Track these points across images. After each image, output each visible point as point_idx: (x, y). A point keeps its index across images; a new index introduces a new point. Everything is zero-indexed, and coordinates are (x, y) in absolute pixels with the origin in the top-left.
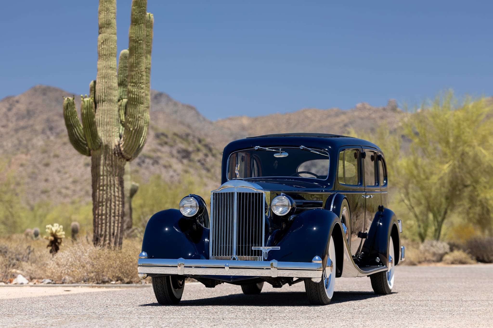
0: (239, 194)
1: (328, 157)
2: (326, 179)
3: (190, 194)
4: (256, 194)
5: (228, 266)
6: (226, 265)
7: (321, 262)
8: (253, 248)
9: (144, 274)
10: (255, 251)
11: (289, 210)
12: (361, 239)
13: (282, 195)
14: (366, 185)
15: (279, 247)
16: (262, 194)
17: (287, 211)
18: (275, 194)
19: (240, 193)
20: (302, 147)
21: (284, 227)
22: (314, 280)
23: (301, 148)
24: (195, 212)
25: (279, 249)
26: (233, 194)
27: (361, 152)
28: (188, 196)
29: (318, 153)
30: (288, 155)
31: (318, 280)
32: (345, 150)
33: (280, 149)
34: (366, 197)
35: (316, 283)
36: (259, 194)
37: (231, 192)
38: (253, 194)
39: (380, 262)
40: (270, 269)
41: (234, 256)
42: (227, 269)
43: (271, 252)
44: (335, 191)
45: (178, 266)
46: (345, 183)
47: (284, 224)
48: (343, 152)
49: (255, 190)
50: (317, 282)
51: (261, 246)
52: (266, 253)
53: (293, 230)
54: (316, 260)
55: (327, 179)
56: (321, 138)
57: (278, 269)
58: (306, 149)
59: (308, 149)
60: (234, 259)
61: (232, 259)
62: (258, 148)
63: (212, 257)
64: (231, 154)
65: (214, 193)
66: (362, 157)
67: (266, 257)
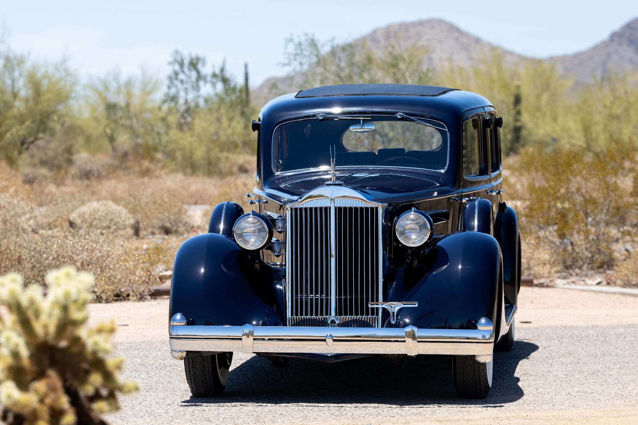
1: (446, 131)
2: (444, 170)
4: (367, 209)
5: (330, 337)
6: (326, 336)
7: (492, 328)
8: (372, 305)
11: (428, 236)
15: (416, 303)
17: (424, 238)
19: (339, 209)
23: (399, 117)
24: (263, 240)
25: (417, 305)
26: (329, 210)
27: (484, 118)
31: (487, 359)
34: (492, 192)
36: (372, 209)
37: (326, 206)
41: (333, 316)
42: (330, 342)
47: (414, 260)
49: (365, 203)
54: (483, 325)
57: (418, 342)
58: (408, 117)
59: (411, 117)
60: (333, 322)
61: (329, 322)
62: (324, 116)
63: (291, 318)
64: (278, 126)
65: (291, 208)
66: (486, 127)
67: (394, 320)
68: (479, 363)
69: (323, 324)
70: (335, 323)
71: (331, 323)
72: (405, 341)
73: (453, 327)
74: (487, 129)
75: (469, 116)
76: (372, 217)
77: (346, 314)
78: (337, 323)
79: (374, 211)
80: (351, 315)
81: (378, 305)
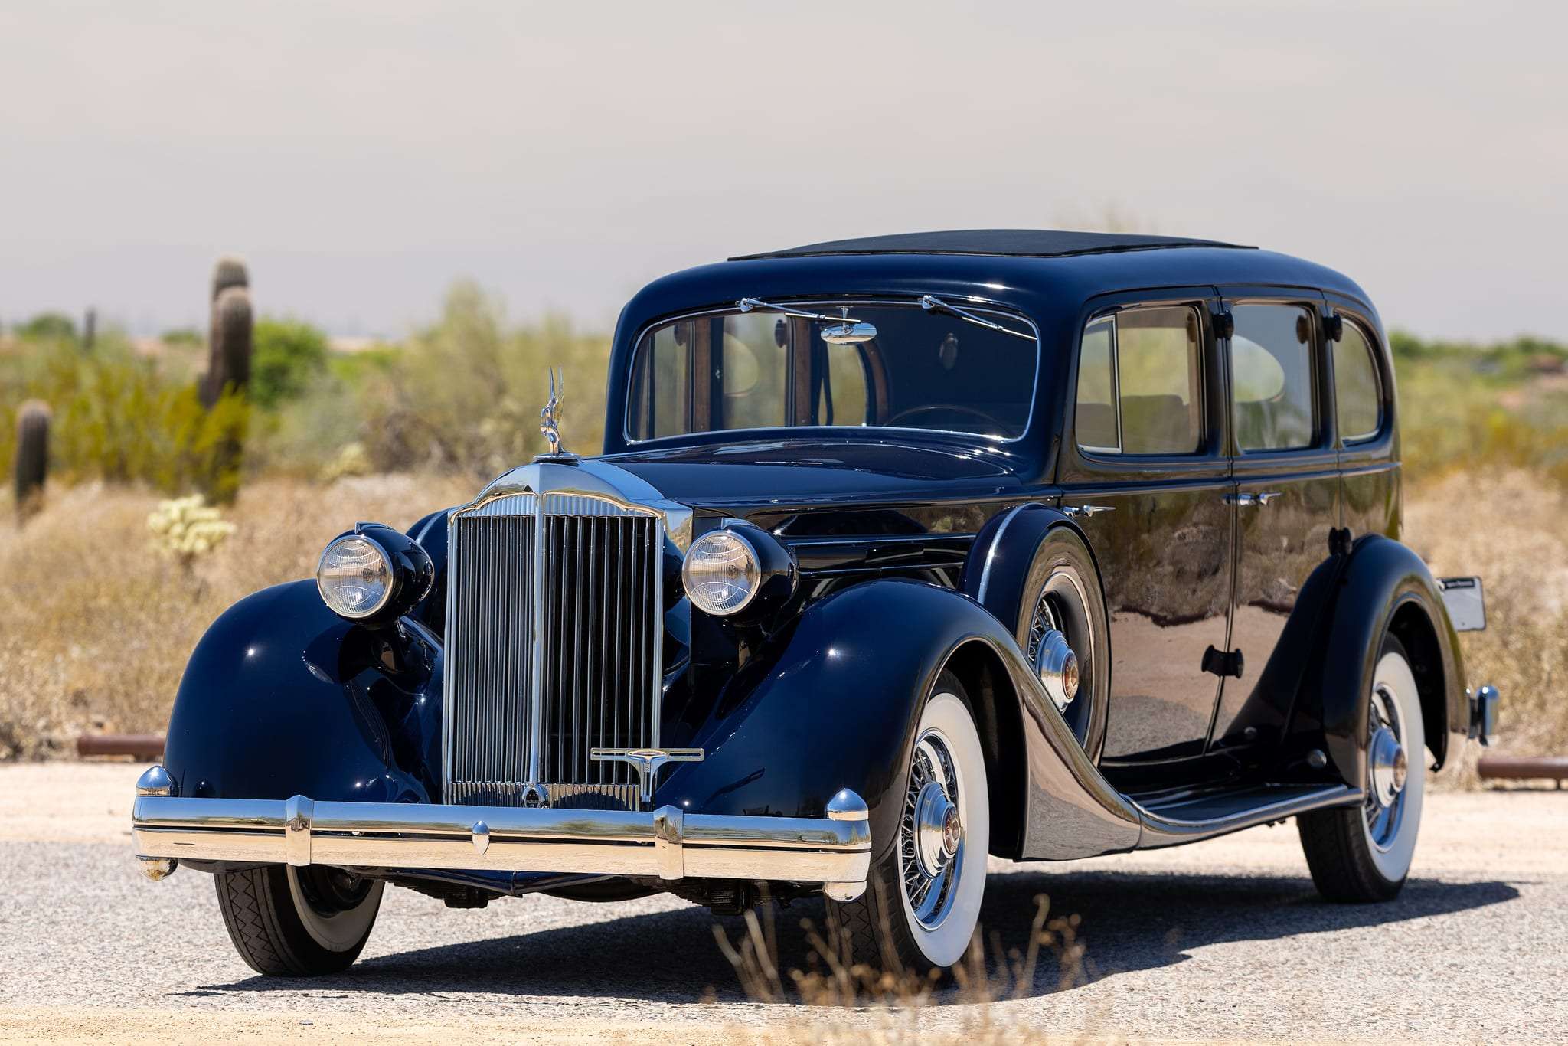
0: (558, 525)
1: (1035, 342)
2: (1020, 438)
3: (361, 525)
4: (627, 521)
5: (484, 830)
6: (477, 830)
7: (863, 815)
8: (598, 755)
9: (157, 859)
10: (608, 764)
11: (753, 593)
12: (1216, 679)
13: (726, 528)
14: (1242, 448)
15: (701, 752)
16: (653, 520)
17: (743, 596)
18: (703, 524)
19: (559, 520)
20: (926, 301)
21: (742, 662)
22: (833, 893)
23: (925, 306)
24: (376, 599)
25: (701, 758)
26: (527, 522)
27: (1212, 313)
28: (352, 533)
29: (994, 326)
30: (877, 333)
31: (853, 894)
32: (1119, 309)
33: (845, 310)
34: (1237, 499)
36: (641, 521)
37: (519, 515)
38: (614, 521)
39: (1330, 765)
41: (531, 784)
42: (481, 841)
43: (666, 769)
44: (1059, 487)
45: (288, 831)
46: (1118, 451)
47: (743, 647)
48: (1112, 317)
49: (623, 507)
50: (847, 901)
51: (648, 745)
52: (648, 774)
54: (843, 808)
55: (1023, 436)
56: (1023, 258)
57: (685, 846)
58: (945, 308)
59: (953, 308)
60: (532, 796)
61: (523, 797)
62: (755, 305)
63: (450, 786)
64: (645, 331)
65: (459, 519)
66: (1218, 335)
67: (648, 794)
68: (830, 900)
69: (512, 800)
70: (536, 798)
71: (528, 798)
72: (652, 844)
73: (769, 812)
74: (1219, 340)
75: (1123, 306)
76: (640, 543)
77: (567, 780)
78: (542, 799)
79: (644, 527)
80: (581, 780)
81: (612, 754)
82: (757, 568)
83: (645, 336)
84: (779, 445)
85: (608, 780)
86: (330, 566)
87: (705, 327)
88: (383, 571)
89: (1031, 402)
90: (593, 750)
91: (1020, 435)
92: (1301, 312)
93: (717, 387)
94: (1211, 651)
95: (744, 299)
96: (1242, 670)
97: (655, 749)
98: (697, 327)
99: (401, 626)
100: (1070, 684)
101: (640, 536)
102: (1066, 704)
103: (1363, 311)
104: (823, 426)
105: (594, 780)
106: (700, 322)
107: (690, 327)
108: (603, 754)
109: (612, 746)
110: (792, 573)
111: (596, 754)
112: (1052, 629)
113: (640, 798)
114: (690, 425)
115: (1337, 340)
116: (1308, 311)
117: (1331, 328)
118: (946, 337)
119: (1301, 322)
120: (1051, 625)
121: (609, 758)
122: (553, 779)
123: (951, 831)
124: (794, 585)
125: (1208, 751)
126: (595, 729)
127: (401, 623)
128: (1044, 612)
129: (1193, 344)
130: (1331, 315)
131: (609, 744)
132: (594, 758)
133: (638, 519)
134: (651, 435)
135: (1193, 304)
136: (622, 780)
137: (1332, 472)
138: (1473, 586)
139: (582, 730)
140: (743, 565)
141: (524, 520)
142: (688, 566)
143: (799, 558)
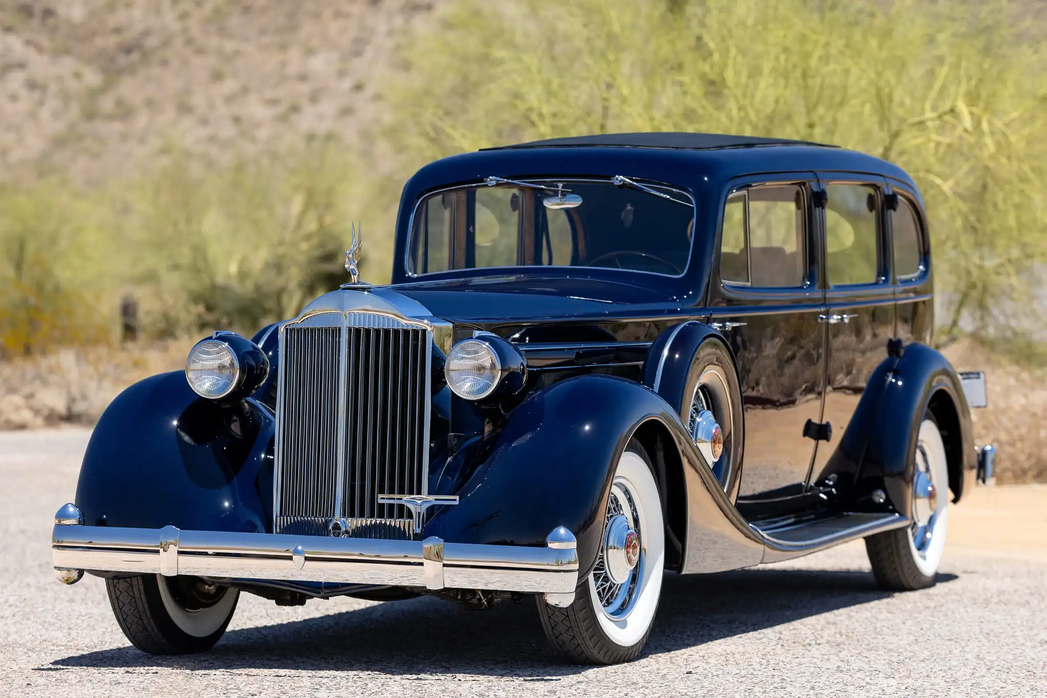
0: (356, 333)
1: (693, 207)
2: (681, 276)
3: (218, 333)
4: (406, 332)
6: (296, 552)
7: (573, 545)
8: (383, 499)
9: (69, 570)
10: (391, 505)
13: (477, 338)
14: (832, 283)
15: (457, 498)
16: (424, 331)
17: (489, 386)
18: (460, 335)
19: (358, 331)
20: (617, 179)
21: (487, 433)
22: (552, 600)
23: (617, 183)
25: (457, 503)
26: (336, 332)
27: (812, 190)
28: (211, 338)
29: (665, 197)
30: (581, 202)
31: (566, 601)
32: (750, 186)
33: (560, 185)
34: (828, 318)
35: (555, 608)
36: (416, 332)
37: (333, 326)
38: (396, 332)
39: (888, 501)
40: (421, 564)
41: (336, 518)
43: (431, 510)
44: (708, 310)
45: (161, 550)
46: (749, 284)
47: (488, 423)
48: (746, 192)
49: (403, 322)
50: (561, 606)
51: (419, 493)
52: (419, 513)
53: (512, 442)
54: (559, 540)
55: (684, 274)
56: (684, 150)
57: (445, 565)
58: (631, 184)
59: (636, 184)
60: (336, 527)
61: (330, 528)
62: (498, 181)
63: (278, 518)
64: (421, 199)
65: (287, 329)
66: (817, 206)
67: (419, 527)
68: (548, 605)
69: (321, 531)
70: (340, 528)
71: (334, 528)
74: (817, 209)
75: (753, 185)
76: (415, 347)
77: (362, 515)
78: (343, 529)
79: (419, 335)
80: (372, 516)
81: (394, 499)
82: (499, 366)
83: (421, 202)
84: (512, 278)
85: (391, 516)
86: (194, 361)
87: (463, 196)
88: (232, 365)
89: (689, 250)
90: (380, 496)
91: (682, 273)
92: (871, 191)
93: (470, 238)
94: (809, 424)
95: (491, 177)
96: (830, 436)
97: (424, 495)
98: (457, 197)
99: (246, 404)
100: (717, 448)
101: (415, 342)
102: (713, 462)
103: (911, 191)
104: (545, 265)
105: (381, 516)
106: (460, 193)
107: (453, 197)
108: (387, 499)
109: (394, 493)
110: (523, 369)
111: (382, 498)
112: (704, 409)
113: (413, 530)
114: (453, 264)
115: (895, 210)
116: (876, 191)
117: (891, 202)
118: (626, 206)
119: (871, 199)
120: (703, 407)
121: (391, 502)
122: (352, 515)
123: (631, 551)
124: (525, 379)
125: (806, 492)
126: (382, 480)
127: (247, 402)
128: (699, 397)
129: (800, 212)
130: (891, 193)
131: (392, 491)
132: (380, 501)
133: (414, 330)
134: (425, 270)
135: (799, 184)
136: (401, 516)
137: (889, 300)
138: (978, 378)
139: (373, 480)
140: (488, 364)
141: (333, 330)
142: (449, 364)
143: (528, 359)
